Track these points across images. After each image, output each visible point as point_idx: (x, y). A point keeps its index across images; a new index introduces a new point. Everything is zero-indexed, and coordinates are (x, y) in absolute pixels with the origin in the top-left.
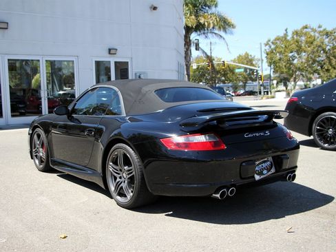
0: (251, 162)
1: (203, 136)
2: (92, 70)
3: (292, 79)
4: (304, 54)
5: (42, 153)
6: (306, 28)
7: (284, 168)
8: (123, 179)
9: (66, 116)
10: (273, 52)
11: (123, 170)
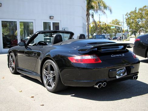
0: (114, 69)
1: (90, 56)
2: (42, 26)
3: (138, 32)
4: (144, 19)
5: (13, 65)
6: (145, 7)
7: (131, 73)
8: (50, 78)
9: (24, 47)
10: (129, 19)
11: (50, 73)
